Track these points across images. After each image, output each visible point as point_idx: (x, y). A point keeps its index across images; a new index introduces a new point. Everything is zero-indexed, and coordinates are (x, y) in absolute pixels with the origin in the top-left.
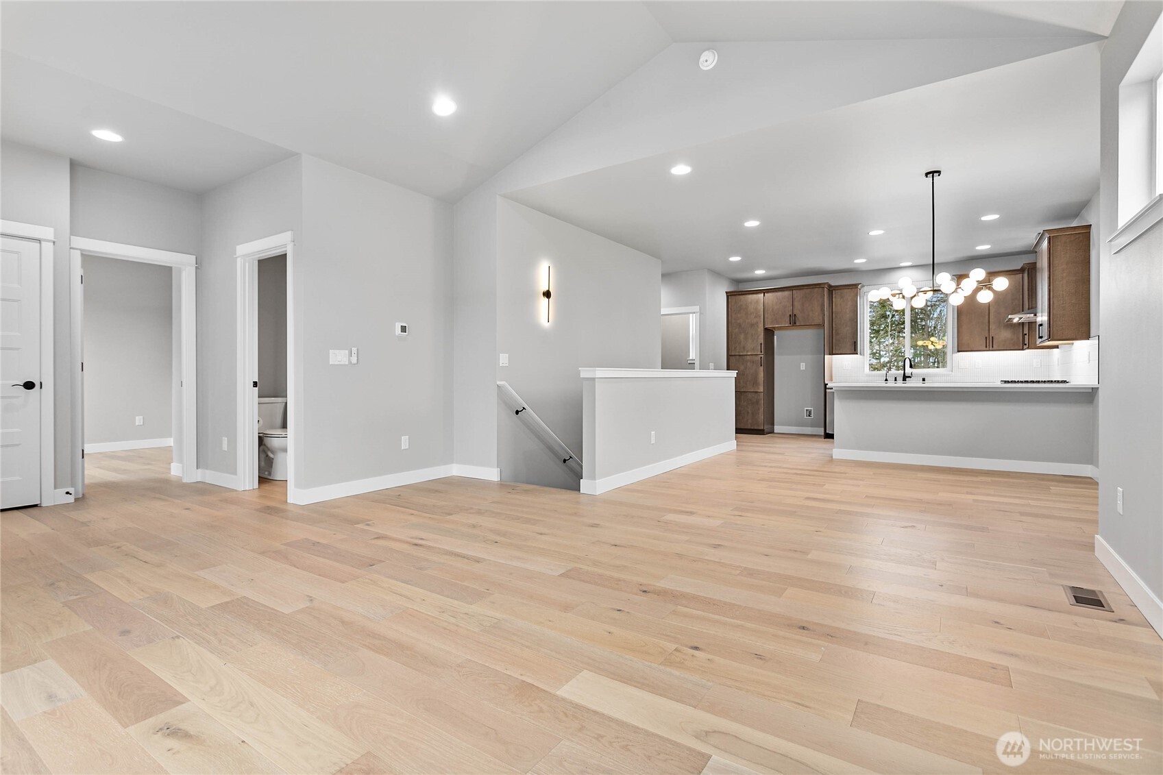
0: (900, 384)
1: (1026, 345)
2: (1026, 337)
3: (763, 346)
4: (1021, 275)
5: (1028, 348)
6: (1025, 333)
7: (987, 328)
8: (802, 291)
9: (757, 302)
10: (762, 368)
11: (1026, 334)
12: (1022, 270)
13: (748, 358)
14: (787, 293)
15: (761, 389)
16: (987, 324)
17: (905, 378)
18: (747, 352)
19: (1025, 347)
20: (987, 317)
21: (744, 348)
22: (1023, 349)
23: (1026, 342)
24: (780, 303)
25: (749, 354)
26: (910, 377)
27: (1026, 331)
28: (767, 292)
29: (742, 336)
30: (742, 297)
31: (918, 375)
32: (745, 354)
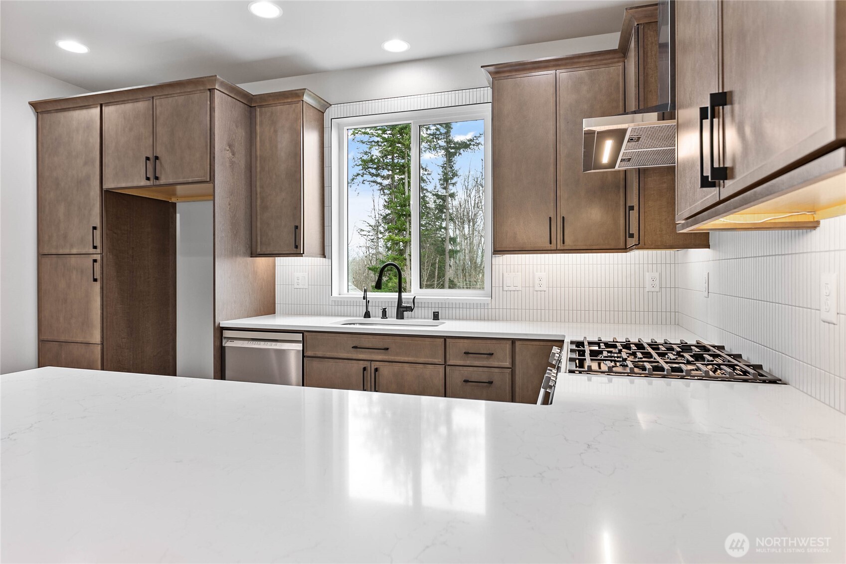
0: (393, 326)
1: (632, 236)
2: (634, 214)
3: (98, 233)
4: (621, 64)
5: (639, 246)
6: (629, 204)
7: (552, 195)
8: (170, 100)
9: (88, 127)
10: (97, 286)
11: (632, 208)
12: (622, 51)
13: (73, 260)
14: (141, 106)
15: (97, 337)
16: (552, 185)
17: (402, 310)
18: (72, 246)
19: (631, 242)
20: (552, 168)
21: (65, 237)
22: (625, 249)
23: (634, 230)
24: (131, 130)
25: (74, 251)
26: (410, 309)
27: (633, 201)
28: (108, 104)
29: (62, 209)
30: (62, 116)
31: (426, 305)
32: (67, 251)
